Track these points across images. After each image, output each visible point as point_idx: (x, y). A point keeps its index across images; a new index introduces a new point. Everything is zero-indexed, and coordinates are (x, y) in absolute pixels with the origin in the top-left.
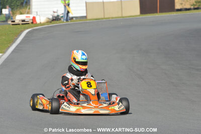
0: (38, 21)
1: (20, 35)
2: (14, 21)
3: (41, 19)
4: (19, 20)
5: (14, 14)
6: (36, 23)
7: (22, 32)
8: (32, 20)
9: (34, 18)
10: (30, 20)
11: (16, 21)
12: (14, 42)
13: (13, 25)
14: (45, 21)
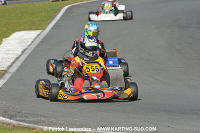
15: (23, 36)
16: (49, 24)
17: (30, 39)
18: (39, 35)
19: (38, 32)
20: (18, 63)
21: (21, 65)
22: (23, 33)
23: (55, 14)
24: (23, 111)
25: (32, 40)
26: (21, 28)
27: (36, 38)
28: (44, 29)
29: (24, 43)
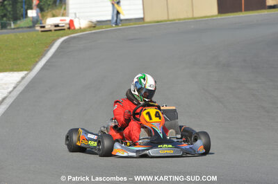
0: (77, 26)
1: (52, 45)
2: (44, 27)
3: (81, 23)
4: (51, 25)
5: (44, 17)
6: (74, 29)
7: (54, 41)
8: (69, 24)
9: (71, 22)
10: (66, 24)
11: (47, 27)
12: (43, 55)
13: (42, 31)
14: (87, 26)
15: (2, 80)
18: (23, 78)
19: (22, 74)
23: (46, 49)
25: (13, 85)
28: (30, 70)
29: (3, 88)
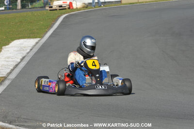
0: (74, 6)
1: (57, 20)
3: (77, 5)
4: (57, 6)
7: (59, 17)
9: (71, 4)
10: (67, 5)
11: (53, 7)
12: (51, 27)
13: (50, 10)
15: (22, 44)
16: (47, 32)
17: (29, 47)
18: (37, 43)
19: (36, 40)
20: (17, 70)
21: (21, 71)
22: (22, 41)
23: (53, 22)
24: (23, 117)
25: (30, 48)
26: (20, 36)
27: (35, 45)
28: (42, 37)
29: (23, 50)
